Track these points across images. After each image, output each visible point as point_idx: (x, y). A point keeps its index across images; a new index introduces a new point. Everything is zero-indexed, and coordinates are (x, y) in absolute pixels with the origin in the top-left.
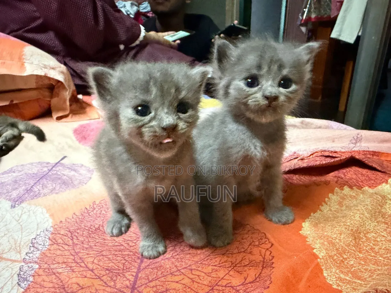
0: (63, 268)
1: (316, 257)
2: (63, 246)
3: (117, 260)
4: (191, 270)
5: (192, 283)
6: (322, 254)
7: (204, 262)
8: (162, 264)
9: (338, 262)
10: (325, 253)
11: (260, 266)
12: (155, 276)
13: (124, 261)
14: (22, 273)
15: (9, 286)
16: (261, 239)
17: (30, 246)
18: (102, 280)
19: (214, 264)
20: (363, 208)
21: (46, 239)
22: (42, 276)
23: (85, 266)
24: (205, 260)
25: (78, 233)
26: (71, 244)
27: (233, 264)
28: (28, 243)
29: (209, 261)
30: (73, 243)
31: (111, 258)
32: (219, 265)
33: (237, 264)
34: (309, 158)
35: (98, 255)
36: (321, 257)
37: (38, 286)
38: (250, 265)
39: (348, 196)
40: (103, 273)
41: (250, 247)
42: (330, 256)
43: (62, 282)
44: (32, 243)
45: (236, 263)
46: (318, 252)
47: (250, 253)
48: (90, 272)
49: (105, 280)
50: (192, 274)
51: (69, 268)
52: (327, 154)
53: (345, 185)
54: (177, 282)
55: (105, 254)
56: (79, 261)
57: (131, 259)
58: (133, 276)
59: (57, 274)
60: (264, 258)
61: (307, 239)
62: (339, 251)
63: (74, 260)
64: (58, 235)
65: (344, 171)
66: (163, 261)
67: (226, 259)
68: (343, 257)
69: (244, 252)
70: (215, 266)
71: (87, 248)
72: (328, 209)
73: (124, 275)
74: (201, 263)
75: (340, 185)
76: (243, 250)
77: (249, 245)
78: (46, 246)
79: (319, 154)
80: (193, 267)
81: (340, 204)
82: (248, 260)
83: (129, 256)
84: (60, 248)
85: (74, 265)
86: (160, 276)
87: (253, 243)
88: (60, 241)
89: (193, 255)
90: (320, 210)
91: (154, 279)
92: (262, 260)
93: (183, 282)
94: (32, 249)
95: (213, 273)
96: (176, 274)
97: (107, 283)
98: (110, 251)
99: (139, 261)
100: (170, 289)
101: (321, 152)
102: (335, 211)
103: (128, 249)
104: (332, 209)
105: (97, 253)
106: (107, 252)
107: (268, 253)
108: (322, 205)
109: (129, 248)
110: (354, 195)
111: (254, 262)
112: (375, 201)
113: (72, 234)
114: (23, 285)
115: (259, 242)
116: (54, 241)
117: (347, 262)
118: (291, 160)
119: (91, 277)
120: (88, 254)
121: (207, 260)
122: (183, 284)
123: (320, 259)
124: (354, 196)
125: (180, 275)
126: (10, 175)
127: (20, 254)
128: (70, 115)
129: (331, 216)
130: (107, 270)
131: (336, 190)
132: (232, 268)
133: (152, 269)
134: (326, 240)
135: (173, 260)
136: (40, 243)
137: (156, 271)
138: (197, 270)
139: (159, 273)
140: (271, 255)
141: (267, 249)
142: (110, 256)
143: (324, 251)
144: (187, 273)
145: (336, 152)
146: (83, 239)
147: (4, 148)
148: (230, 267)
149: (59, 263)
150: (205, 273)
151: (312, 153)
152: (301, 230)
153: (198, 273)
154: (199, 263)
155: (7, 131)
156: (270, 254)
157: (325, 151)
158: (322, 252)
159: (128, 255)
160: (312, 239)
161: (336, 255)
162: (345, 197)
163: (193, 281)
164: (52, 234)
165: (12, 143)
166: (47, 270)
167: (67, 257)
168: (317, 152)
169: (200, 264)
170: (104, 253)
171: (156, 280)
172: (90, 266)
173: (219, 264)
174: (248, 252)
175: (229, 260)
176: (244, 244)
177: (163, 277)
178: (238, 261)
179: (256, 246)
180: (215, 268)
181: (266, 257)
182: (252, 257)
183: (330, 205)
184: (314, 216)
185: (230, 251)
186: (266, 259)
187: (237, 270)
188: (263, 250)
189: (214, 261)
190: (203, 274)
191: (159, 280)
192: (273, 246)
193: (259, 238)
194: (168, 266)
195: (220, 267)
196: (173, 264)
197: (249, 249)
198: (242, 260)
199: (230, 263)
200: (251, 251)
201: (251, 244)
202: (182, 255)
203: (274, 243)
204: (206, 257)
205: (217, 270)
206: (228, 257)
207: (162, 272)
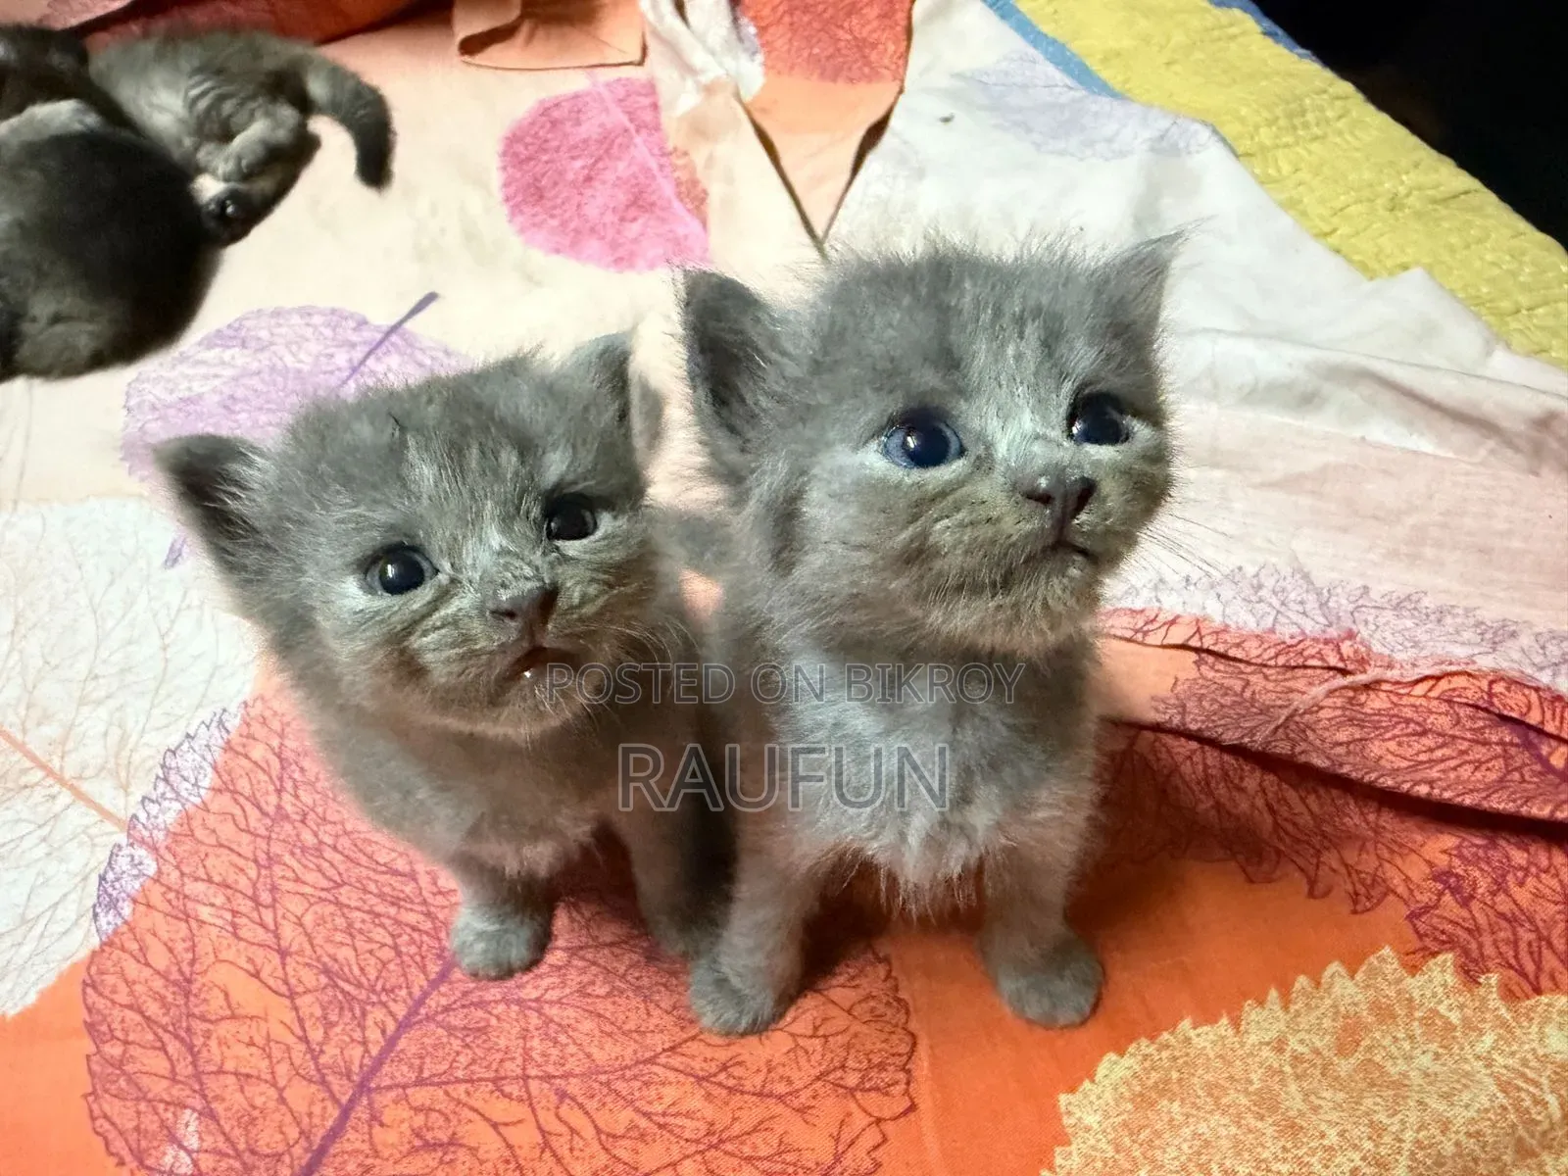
0: (212, 905)
2: (248, 807)
3: (370, 940)
4: (563, 1095)
5: (538, 1152)
7: (620, 1086)
8: (494, 1021)
12: (444, 1067)
13: (387, 954)
14: (110, 876)
15: (69, 912)
16: (882, 1067)
17: (158, 777)
18: (296, 1009)
19: (647, 1108)
20: (1408, 1135)
21: (205, 764)
22: (156, 914)
23: (272, 927)
24: (628, 1074)
25: (302, 770)
26: (271, 810)
27: (714, 1134)
28: (151, 763)
29: (637, 1084)
30: (279, 807)
31: (358, 925)
32: (662, 1120)
33: (730, 1139)
34: (1405, 690)
35: (323, 894)
37: (134, 946)
39: (1418, 1014)
40: (310, 978)
41: (819, 1084)
43: (193, 962)
44: (163, 766)
45: (724, 1136)
47: (802, 1110)
48: (276, 959)
49: (304, 1012)
50: (557, 1116)
51: (228, 916)
53: (1450, 943)
54: (495, 1126)
55: (343, 899)
56: (265, 897)
57: (413, 950)
58: (383, 1032)
59: (194, 924)
60: (838, 1159)
61: (1057, 1150)
63: (254, 885)
64: (244, 762)
65: (1519, 857)
66: (500, 1008)
67: (700, 1105)
69: (780, 1098)
70: (647, 1115)
71: (304, 850)
72: (1271, 1034)
73: (364, 1014)
74: (608, 1084)
75: (1421, 936)
76: (781, 1088)
77: (818, 1078)
78: (203, 792)
79: (1474, 691)
80: (574, 1087)
81: (1349, 1037)
82: (775, 1143)
83: (416, 935)
84: (238, 812)
85: (245, 906)
86: (460, 1074)
87: (839, 1073)
88: (243, 785)
89: (608, 1028)
90: (1236, 1023)
91: (436, 1080)
92: (829, 1160)
93: (514, 1135)
94: (162, 786)
95: (623, 1143)
96: (507, 1089)
97: (307, 1025)
98: (365, 891)
99: (434, 969)
100: (461, 1145)
101: (1490, 685)
102: (1297, 1059)
103: (425, 902)
104: (1293, 1043)
105: (325, 884)
106: (355, 895)
107: (871, 1137)
108: (1261, 1002)
109: (430, 900)
110: (1455, 1017)
111: (789, 1157)
112: (1512, 1117)
113: (283, 768)
114: (103, 920)
115: (863, 1078)
116: (226, 777)
119: (271, 982)
120: (297, 880)
121: (635, 1077)
122: (509, 1147)
124: (1449, 1027)
125: (520, 1100)
126: (227, 355)
127: (127, 794)
128: (525, 29)
129: (1254, 1077)
130: (327, 971)
131: (1382, 960)
132: (702, 1147)
133: (451, 1030)
135: (534, 1020)
136: (185, 774)
137: (456, 1044)
138: (581, 1106)
139: (463, 1060)
140: (874, 1155)
141: (879, 1121)
142: (357, 914)
144: (544, 1103)
146: (310, 802)
147: (230, 210)
148: (697, 1141)
149: (210, 880)
150: (598, 1131)
152: (1072, 1090)
153: (577, 1119)
154: (603, 1078)
155: (251, 118)
156: (876, 1148)
159: (414, 929)
160: (1077, 1162)
162: (1400, 1011)
163: (546, 1145)
164: (228, 747)
165: (264, 185)
166: (171, 896)
167: (241, 862)
168: (1466, 674)
170: (346, 895)
171: (439, 1085)
172: (288, 932)
173: (664, 1114)
174: (796, 1103)
175: (709, 1111)
176: (803, 1061)
177: (467, 1081)
178: (737, 1129)
179: (841, 1091)
180: (643, 1123)
181: (849, 1154)
182: (798, 1132)
183: (1298, 1014)
184: (1188, 1040)
185: (737, 1071)
186: (845, 1163)
187: (713, 1166)
188: (860, 1120)
189: (652, 1093)
190: (589, 1132)
191: (450, 1088)
192: (912, 1116)
193: (876, 1060)
194: (502, 1043)
195: (661, 1126)
196: (524, 1038)
197: (809, 1092)
198: (755, 1130)
199: (703, 1128)
200: (813, 1103)
201: (827, 1073)
202: (571, 1012)
203: (925, 1104)
204: (638, 1062)
205: (642, 1137)
206: (708, 1096)
207: (473, 1062)
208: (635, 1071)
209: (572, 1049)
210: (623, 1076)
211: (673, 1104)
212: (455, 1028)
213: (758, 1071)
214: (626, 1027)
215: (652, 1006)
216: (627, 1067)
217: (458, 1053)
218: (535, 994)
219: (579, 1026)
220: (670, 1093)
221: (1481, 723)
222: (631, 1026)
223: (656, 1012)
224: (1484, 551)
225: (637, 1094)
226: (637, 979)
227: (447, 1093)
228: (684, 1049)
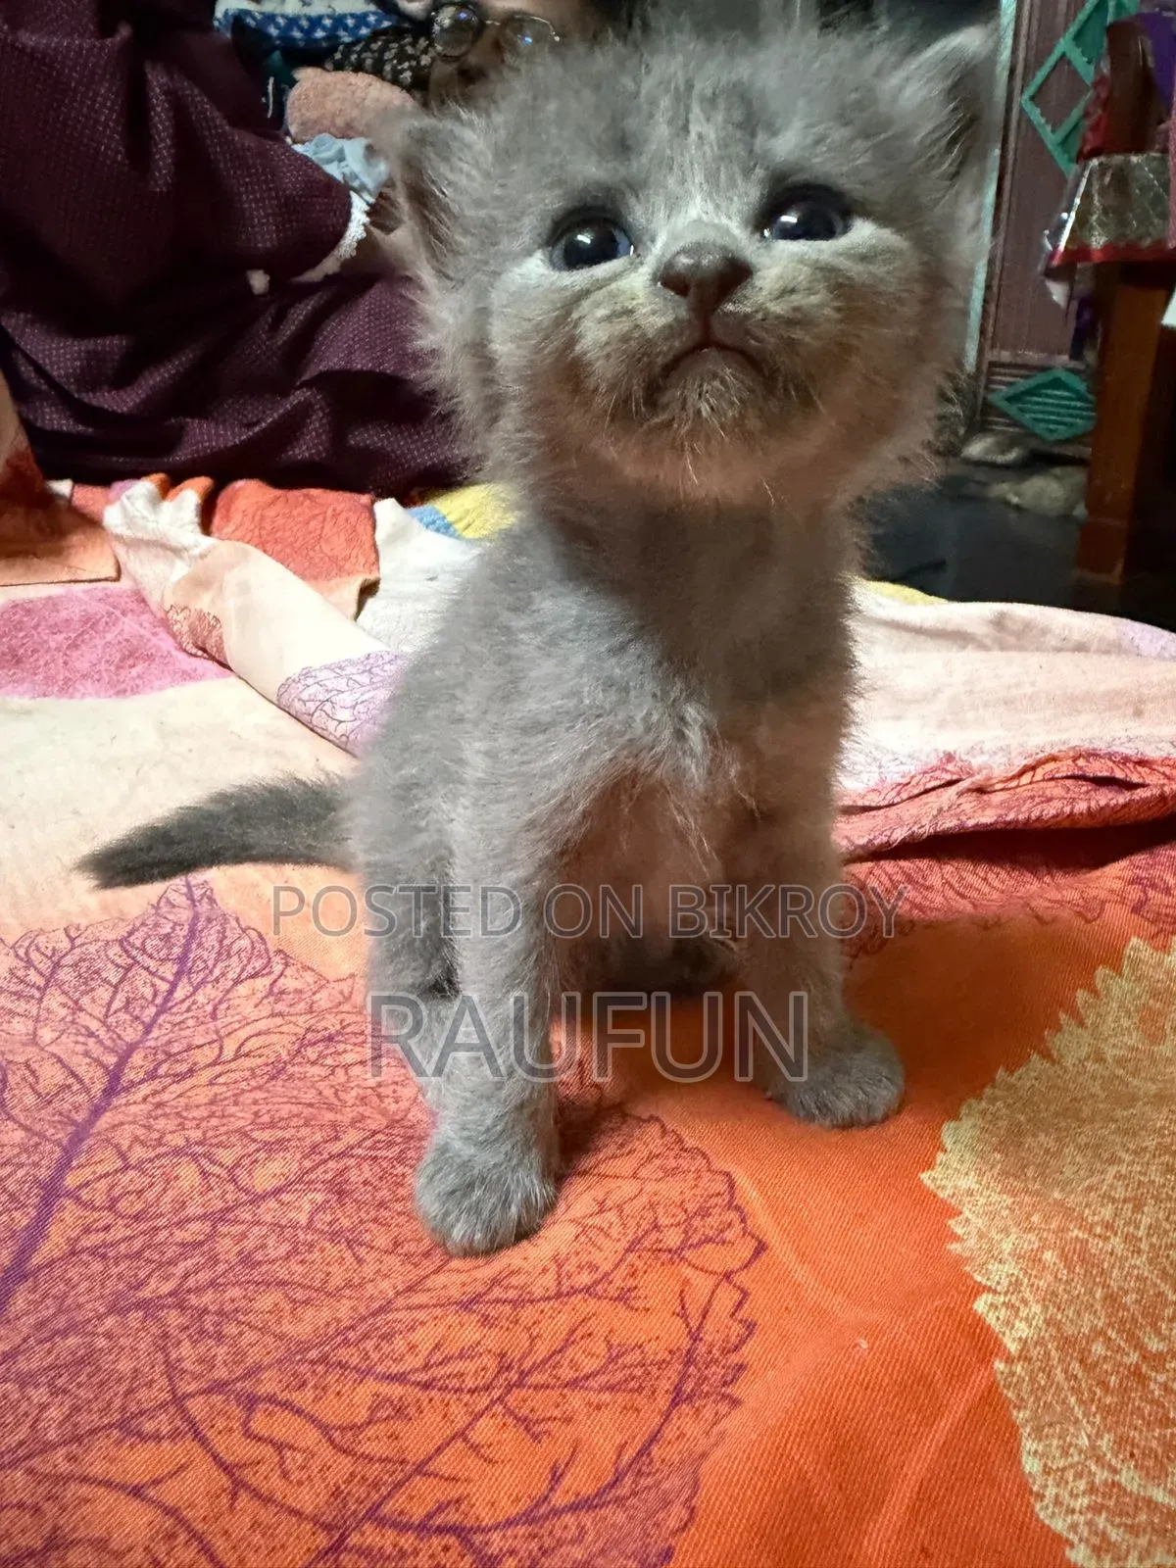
1: (983, 1342)
4: (251, 1402)
5: (225, 1500)
6: (1022, 1329)
7: (343, 1354)
9: (1113, 1380)
10: (1039, 1321)
11: (665, 1385)
12: (23, 1433)
16: (704, 1212)
19: (395, 1369)
24: (353, 1336)
27: (509, 1368)
29: (369, 1344)
32: (424, 1377)
33: (534, 1367)
34: (1014, 784)
36: (1013, 1347)
38: (602, 1379)
41: (631, 1257)
42: (1066, 1343)
45: (527, 1364)
46: (1003, 1313)
47: (623, 1297)
50: (248, 1434)
52: (1099, 769)
54: (136, 1492)
60: (695, 1338)
61: (951, 1223)
62: (1125, 1308)
67: (477, 1336)
68: (1139, 1346)
69: (588, 1290)
70: (400, 1378)
72: (1085, 1050)
74: (324, 1359)
75: (1154, 922)
76: (585, 1279)
79: (1065, 768)
80: (269, 1384)
81: (1151, 1024)
82: (600, 1348)
86: (52, 1436)
87: (654, 1236)
89: (300, 1295)
90: (1046, 1055)
92: (686, 1344)
93: (170, 1493)
95: (370, 1432)
96: (149, 1427)
100: (75, 1543)
101: (1075, 759)
102: (1120, 1062)
104: (1106, 1049)
107: (726, 1298)
108: (1058, 1028)
111: (628, 1359)
115: (686, 1232)
117: (1161, 1378)
118: (926, 791)
121: (366, 1336)
122: (170, 1511)
123: (1009, 1360)
125: (175, 1435)
129: (1096, 1090)
131: (1136, 949)
132: (496, 1393)
133: (25, 1380)
134: (1052, 1239)
137: (39, 1395)
138: (286, 1405)
139: (55, 1413)
140: (739, 1316)
141: (727, 1276)
143: (1036, 1308)
144: (220, 1424)
145: (1142, 763)
148: (487, 1388)
150: (325, 1429)
151: (1030, 761)
152: (929, 1165)
153: (283, 1426)
154: (313, 1354)
156: (740, 1305)
157: (1093, 755)
158: (1023, 1313)
160: (979, 1223)
161: (1102, 1333)
163: (238, 1485)
168: (1054, 759)
169: (313, 1362)
173: (426, 1367)
174: (613, 1292)
175: (493, 1339)
176: (601, 1240)
177: (65, 1443)
178: (542, 1350)
179: (665, 1256)
180: (396, 1391)
181: (709, 1326)
182: (627, 1326)
183: (1096, 1026)
184: (1011, 1087)
185: (514, 1281)
186: (708, 1338)
187: (524, 1412)
188: (702, 1284)
189: (399, 1344)
190: (311, 1437)
191: (35, 1462)
192: (764, 1256)
193: (691, 1207)
194: (125, 1366)
195: (426, 1386)
196: (164, 1349)
197: (623, 1269)
198: (567, 1343)
199: (492, 1364)
200: (631, 1283)
201: (638, 1241)
202: (235, 1292)
203: (773, 1238)
204: (363, 1319)
205: (400, 1411)
206: (486, 1321)
207: (76, 1409)
208: (362, 1328)
209: (250, 1336)
210: (346, 1342)
211: (437, 1346)
212: (31, 1375)
213: (545, 1270)
214: (330, 1287)
215: (362, 1251)
216: (352, 1328)
217: (43, 1407)
218: (166, 1288)
219: (257, 1305)
220: (425, 1338)
221: (1084, 789)
222: (337, 1280)
223: (370, 1258)
224: (1008, 702)
225: (375, 1356)
226: (330, 1224)
227: (30, 1471)
228: (429, 1283)
